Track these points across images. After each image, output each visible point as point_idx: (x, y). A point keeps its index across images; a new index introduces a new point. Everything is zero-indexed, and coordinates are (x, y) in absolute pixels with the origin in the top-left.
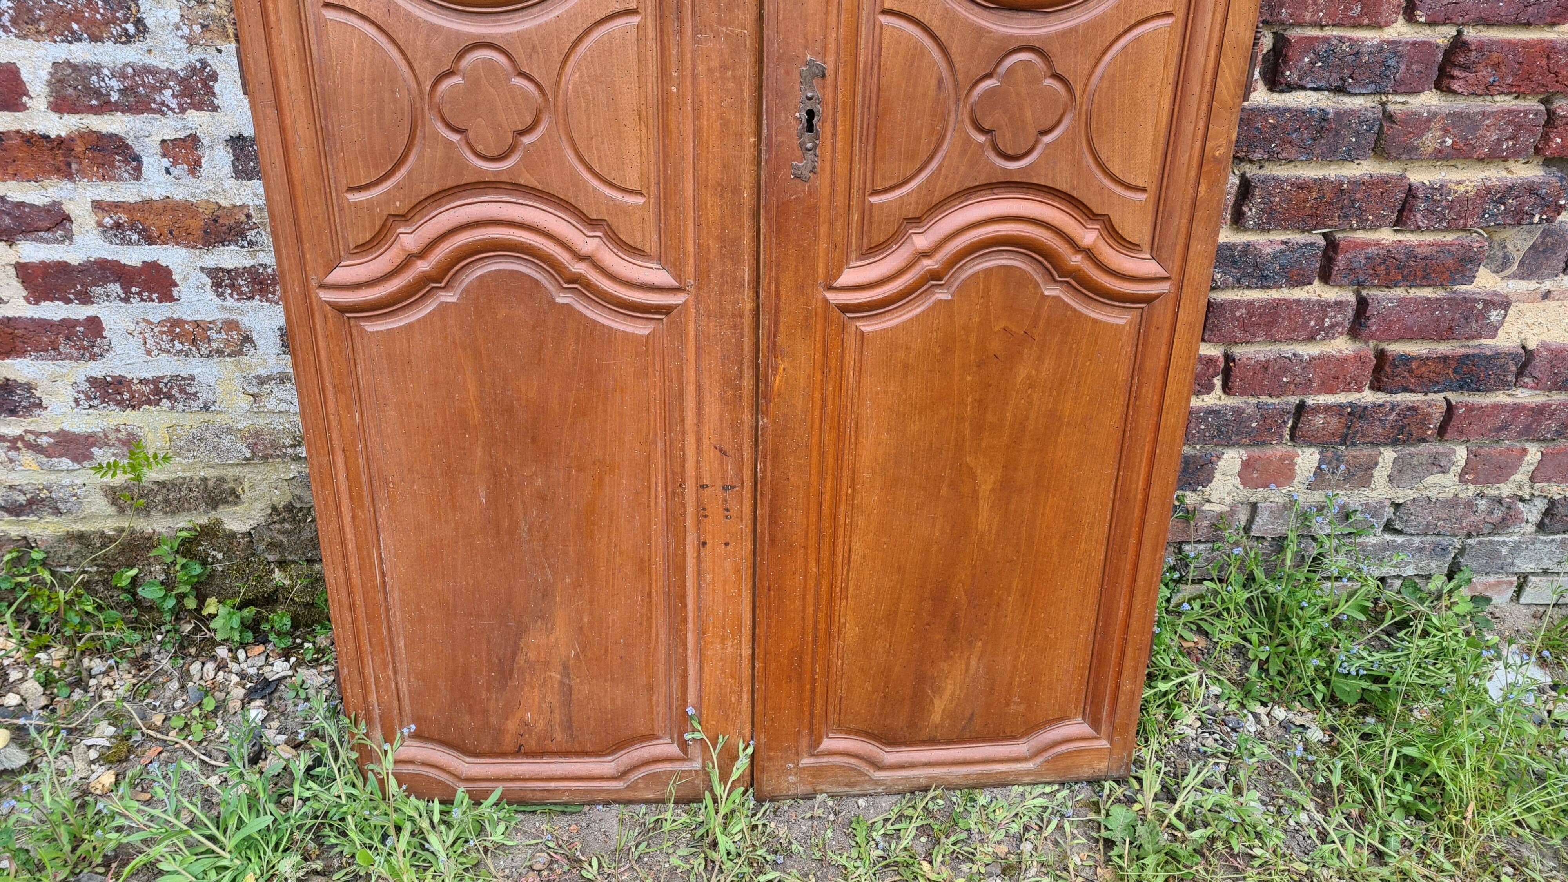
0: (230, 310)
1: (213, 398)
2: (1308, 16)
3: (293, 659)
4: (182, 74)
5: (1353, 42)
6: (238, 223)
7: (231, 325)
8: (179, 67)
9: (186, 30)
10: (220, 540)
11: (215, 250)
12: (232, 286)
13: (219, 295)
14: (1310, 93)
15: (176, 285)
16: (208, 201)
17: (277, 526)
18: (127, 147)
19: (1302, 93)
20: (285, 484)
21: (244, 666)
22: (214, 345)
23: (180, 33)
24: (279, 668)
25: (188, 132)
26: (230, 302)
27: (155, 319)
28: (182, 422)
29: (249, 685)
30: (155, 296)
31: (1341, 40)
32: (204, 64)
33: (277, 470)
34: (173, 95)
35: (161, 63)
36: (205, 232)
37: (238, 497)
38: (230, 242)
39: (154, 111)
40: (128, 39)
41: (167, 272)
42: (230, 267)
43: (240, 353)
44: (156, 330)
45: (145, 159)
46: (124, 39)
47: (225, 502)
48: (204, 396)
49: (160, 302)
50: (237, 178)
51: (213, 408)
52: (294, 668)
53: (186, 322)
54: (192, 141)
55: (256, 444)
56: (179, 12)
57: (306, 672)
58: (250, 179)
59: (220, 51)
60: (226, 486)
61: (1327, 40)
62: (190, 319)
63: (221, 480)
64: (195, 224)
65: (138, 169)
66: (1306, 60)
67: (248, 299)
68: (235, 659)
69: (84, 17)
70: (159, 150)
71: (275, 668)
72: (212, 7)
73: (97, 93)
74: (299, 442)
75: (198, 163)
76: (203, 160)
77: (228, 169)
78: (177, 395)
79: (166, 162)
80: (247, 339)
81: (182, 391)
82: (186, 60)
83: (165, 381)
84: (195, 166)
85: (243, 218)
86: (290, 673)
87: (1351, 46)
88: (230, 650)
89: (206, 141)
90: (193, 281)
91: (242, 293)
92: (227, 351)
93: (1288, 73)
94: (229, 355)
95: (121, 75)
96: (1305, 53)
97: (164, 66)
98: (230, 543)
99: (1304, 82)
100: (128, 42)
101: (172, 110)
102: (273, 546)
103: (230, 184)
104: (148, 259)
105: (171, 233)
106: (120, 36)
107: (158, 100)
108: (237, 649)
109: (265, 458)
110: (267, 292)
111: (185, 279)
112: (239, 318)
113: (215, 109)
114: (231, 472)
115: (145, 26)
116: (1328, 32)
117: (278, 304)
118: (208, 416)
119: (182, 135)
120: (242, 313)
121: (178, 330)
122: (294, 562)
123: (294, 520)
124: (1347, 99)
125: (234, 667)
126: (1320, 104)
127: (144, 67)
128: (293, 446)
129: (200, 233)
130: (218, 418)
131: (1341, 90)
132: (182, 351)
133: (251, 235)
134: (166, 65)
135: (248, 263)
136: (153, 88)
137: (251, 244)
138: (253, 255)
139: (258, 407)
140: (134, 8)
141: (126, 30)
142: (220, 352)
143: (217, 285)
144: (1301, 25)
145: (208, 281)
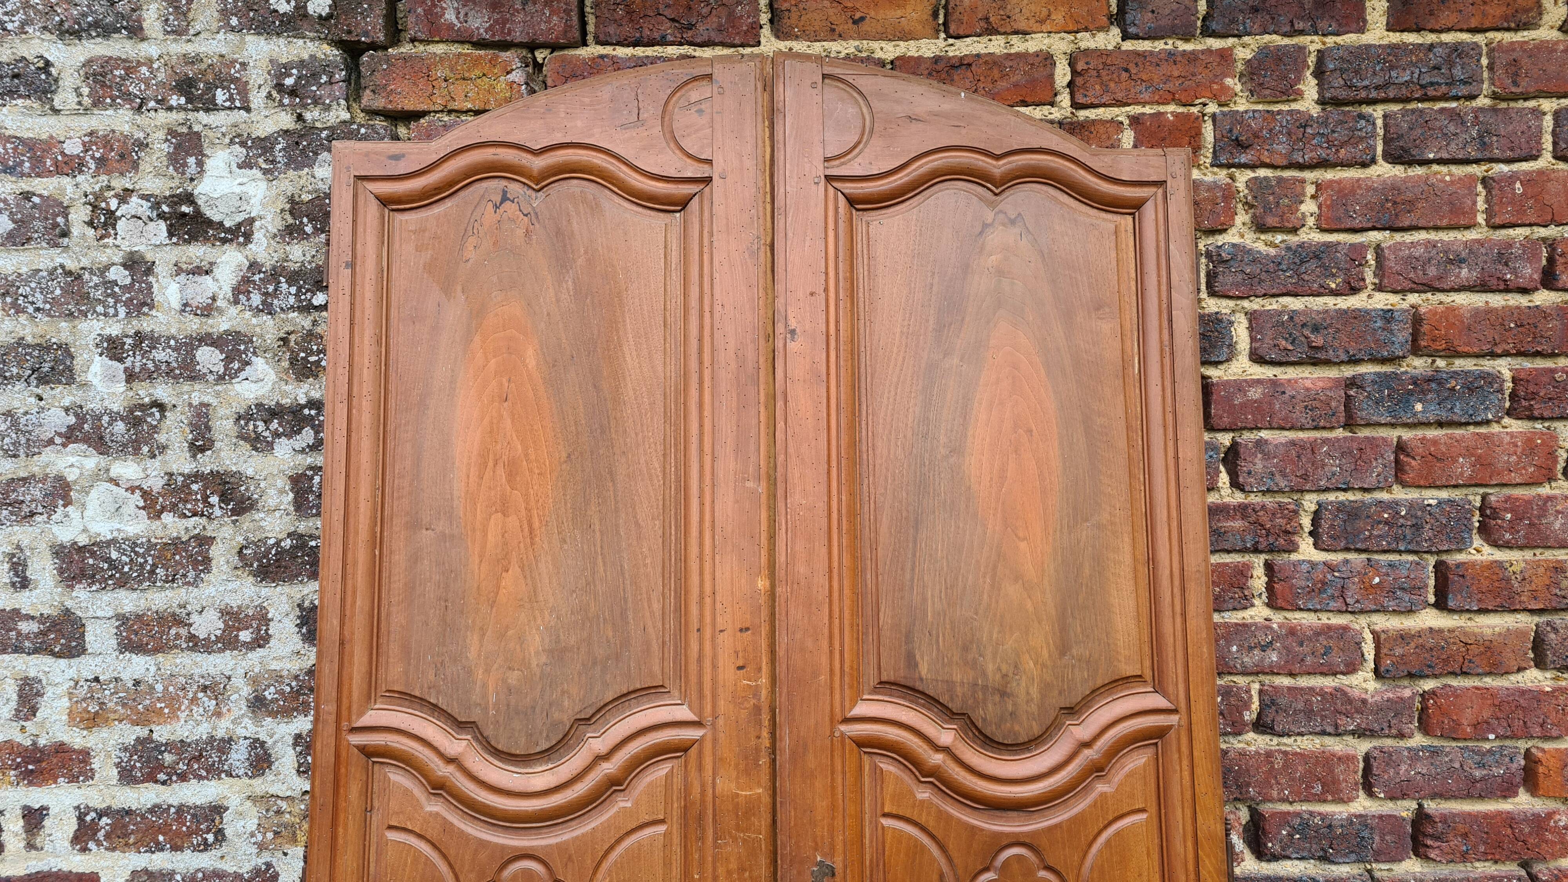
2: (1275, 793)
4: (246, 876)
5: (1323, 817)
9: (260, 837)
14: (1296, 862)
19: (1289, 863)
23: (253, 840)
31: (1311, 813)
32: (269, 865)
40: (206, 847)
46: (202, 847)
56: (256, 821)
59: (285, 854)
61: (1298, 814)
66: (1284, 832)
69: (171, 830)
72: (288, 816)
82: (253, 863)
87: (1322, 820)
93: (1270, 845)
96: (1281, 826)
99: (1288, 853)
100: (205, 850)
115: (224, 835)
116: (1298, 807)
124: (1334, 868)
126: (1309, 872)
127: (214, 871)
131: (1325, 859)
134: (235, 868)
140: (217, 822)
141: (206, 839)
144: (1270, 801)
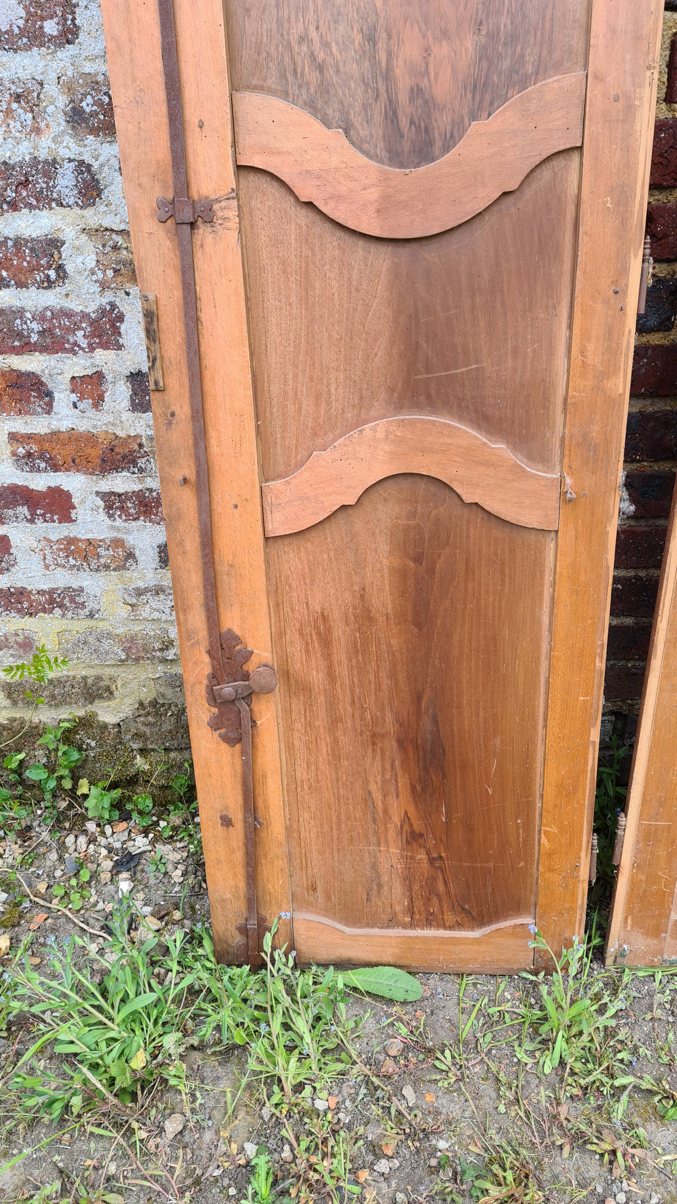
0: (118, 529)
1: (97, 607)
3: (151, 836)
6: (132, 452)
7: (118, 543)
8: (91, 308)
10: (94, 730)
11: (110, 477)
12: (122, 508)
13: (110, 516)
15: (74, 508)
16: (107, 432)
17: (142, 719)
18: (42, 384)
20: (152, 682)
21: (110, 840)
22: (102, 561)
24: (140, 843)
25: (95, 370)
26: (119, 523)
27: (54, 537)
28: (70, 628)
29: (116, 858)
30: (56, 517)
33: (146, 670)
34: (84, 336)
35: (75, 306)
36: (103, 460)
37: (111, 693)
38: (123, 469)
39: (67, 351)
41: (68, 496)
42: (121, 491)
43: (124, 567)
44: (54, 547)
45: (56, 395)
47: (101, 697)
48: (91, 605)
49: (60, 522)
50: (133, 411)
51: (97, 616)
52: (153, 843)
53: (80, 540)
54: (98, 377)
55: (130, 648)
57: (163, 847)
58: (144, 412)
60: (102, 684)
62: (84, 538)
63: (99, 678)
64: (95, 453)
65: (50, 404)
67: (134, 519)
68: (103, 833)
70: (69, 387)
71: (136, 843)
73: (19, 335)
74: (167, 646)
75: (101, 398)
76: (106, 395)
77: (126, 403)
78: (68, 604)
79: (74, 397)
80: (131, 555)
81: (72, 601)
83: (59, 592)
84: (98, 401)
85: (136, 447)
86: (150, 848)
88: (98, 825)
89: (109, 378)
90: (89, 504)
91: (130, 515)
92: (113, 566)
94: (114, 570)
95: (40, 317)
97: (78, 309)
98: (103, 733)
101: (83, 349)
102: (137, 736)
103: (127, 416)
104: (53, 485)
105: (74, 462)
106: (43, 282)
107: (71, 340)
108: (104, 825)
109: (137, 660)
110: (151, 514)
111: (83, 502)
112: (124, 537)
113: (120, 347)
114: (107, 672)
117: (158, 524)
118: (92, 623)
119: (89, 372)
120: (128, 532)
121: (73, 547)
122: (153, 750)
123: (157, 714)
125: (102, 841)
128: (162, 650)
129: (99, 461)
130: (101, 624)
132: (75, 566)
133: (141, 462)
135: (137, 487)
136: (68, 329)
137: (141, 470)
138: (141, 480)
139: (135, 616)
142: (107, 567)
143: (109, 507)
145: (101, 504)
